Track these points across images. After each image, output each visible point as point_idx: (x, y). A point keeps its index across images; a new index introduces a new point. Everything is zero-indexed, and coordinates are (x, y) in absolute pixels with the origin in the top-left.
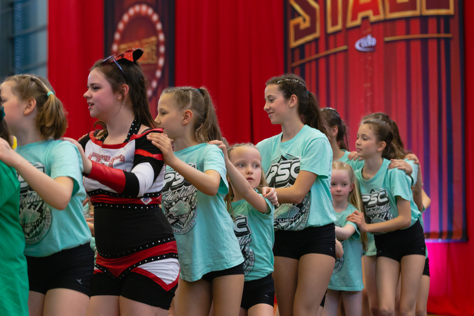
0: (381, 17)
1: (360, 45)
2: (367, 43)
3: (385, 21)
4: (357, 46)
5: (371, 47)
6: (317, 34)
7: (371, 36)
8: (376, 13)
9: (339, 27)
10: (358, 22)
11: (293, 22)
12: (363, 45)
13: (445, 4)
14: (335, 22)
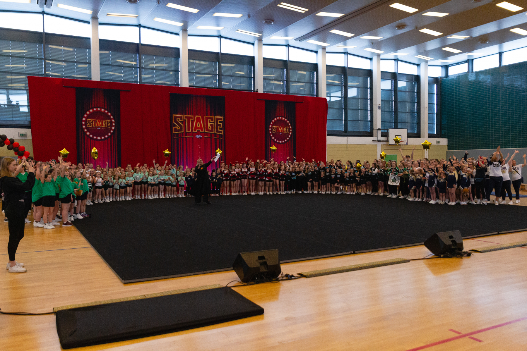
0: (204, 131)
1: (197, 136)
3: (204, 133)
4: (196, 136)
5: (200, 137)
6: (183, 132)
8: (202, 130)
9: (190, 131)
10: (196, 131)
11: (174, 127)
13: (221, 132)
14: (189, 130)
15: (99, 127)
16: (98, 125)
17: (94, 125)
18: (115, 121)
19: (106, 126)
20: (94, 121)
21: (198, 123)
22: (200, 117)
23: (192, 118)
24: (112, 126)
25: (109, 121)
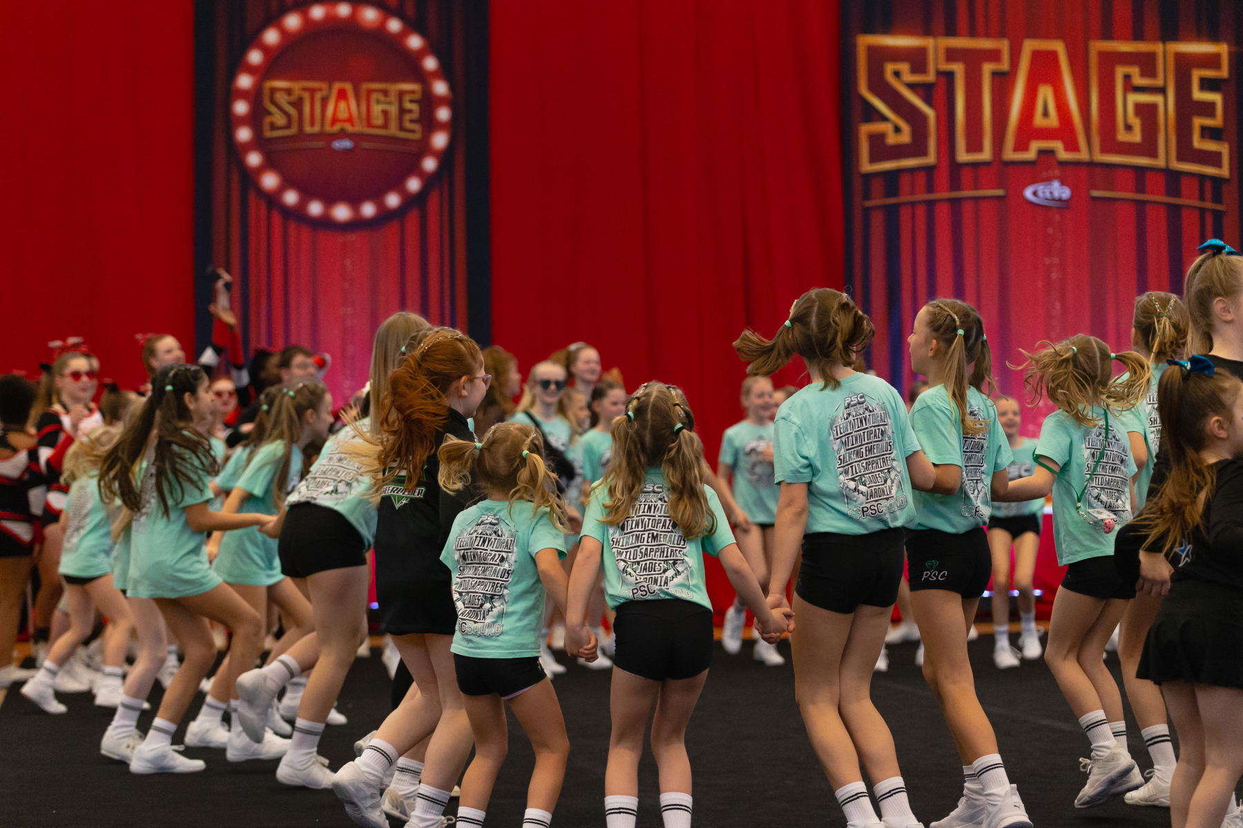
0: (1083, 155)
1: (1035, 194)
2: (1051, 193)
3: (1091, 165)
4: (1028, 193)
5: (1060, 200)
6: (931, 159)
7: (1060, 184)
8: (1072, 146)
9: (986, 155)
10: (1031, 155)
11: (866, 129)
12: (1040, 194)
13: (1214, 159)
14: (974, 144)
15: (342, 134)
16: (335, 120)
17: (312, 124)
18: (452, 87)
19: (393, 130)
20: (312, 91)
21: (1045, 93)
22: (1059, 47)
23: (994, 55)
24: (430, 124)
25: (413, 92)
